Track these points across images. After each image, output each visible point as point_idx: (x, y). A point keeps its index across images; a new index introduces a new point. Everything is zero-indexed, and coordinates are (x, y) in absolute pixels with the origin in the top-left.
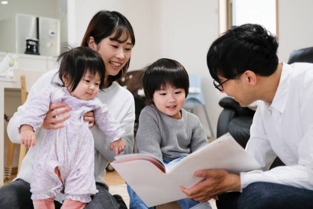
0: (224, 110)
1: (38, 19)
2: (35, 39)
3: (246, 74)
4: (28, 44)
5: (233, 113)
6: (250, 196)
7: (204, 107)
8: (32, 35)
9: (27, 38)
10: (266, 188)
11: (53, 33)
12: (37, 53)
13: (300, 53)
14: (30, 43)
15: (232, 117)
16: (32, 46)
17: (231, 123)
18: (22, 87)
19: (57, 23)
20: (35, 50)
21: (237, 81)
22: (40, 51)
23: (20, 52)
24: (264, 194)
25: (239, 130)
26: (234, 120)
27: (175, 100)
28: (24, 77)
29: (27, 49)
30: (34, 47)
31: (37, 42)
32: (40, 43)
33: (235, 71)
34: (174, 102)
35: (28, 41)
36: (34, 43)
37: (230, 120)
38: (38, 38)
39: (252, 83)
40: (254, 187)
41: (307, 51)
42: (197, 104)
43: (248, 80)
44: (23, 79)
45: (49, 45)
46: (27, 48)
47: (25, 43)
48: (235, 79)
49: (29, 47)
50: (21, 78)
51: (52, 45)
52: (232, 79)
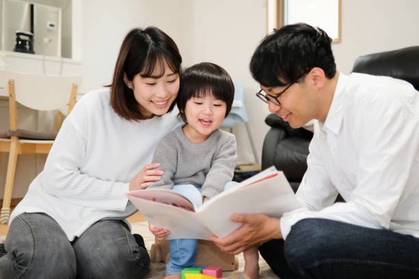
0: (272, 129)
1: (32, 7)
2: (29, 33)
4: (18, 39)
5: (283, 133)
6: (299, 235)
7: (247, 124)
8: (23, 27)
9: (18, 31)
10: (319, 226)
11: (51, 25)
12: (31, 51)
13: (367, 59)
14: (22, 37)
15: (281, 137)
16: (24, 42)
17: (280, 146)
18: (11, 95)
19: (57, 13)
20: (28, 47)
22: (35, 49)
23: (8, 49)
24: (316, 233)
25: (289, 155)
26: (283, 142)
27: (211, 113)
28: (13, 81)
29: (18, 45)
30: (27, 43)
31: (31, 37)
32: (35, 38)
34: (209, 115)
35: (18, 34)
36: (27, 38)
37: (278, 143)
38: (32, 31)
39: (320, 84)
40: (305, 224)
41: (377, 57)
42: (238, 121)
44: (11, 84)
45: (46, 40)
46: (18, 43)
47: (15, 37)
49: (20, 43)
50: (9, 83)
51: (50, 41)
52: (296, 82)
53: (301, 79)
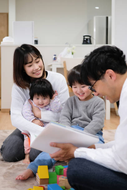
3: (107, 73)
4: (84, 38)
14: (86, 37)
16: (87, 39)
18: (64, 68)
20: (89, 42)
21: (103, 80)
22: (92, 42)
29: (84, 41)
30: (89, 40)
31: (90, 37)
33: (99, 73)
35: (84, 36)
36: (88, 37)
39: (114, 78)
43: (110, 77)
48: (101, 79)
49: (85, 39)
50: (64, 62)
52: (99, 79)
53: (102, 78)
